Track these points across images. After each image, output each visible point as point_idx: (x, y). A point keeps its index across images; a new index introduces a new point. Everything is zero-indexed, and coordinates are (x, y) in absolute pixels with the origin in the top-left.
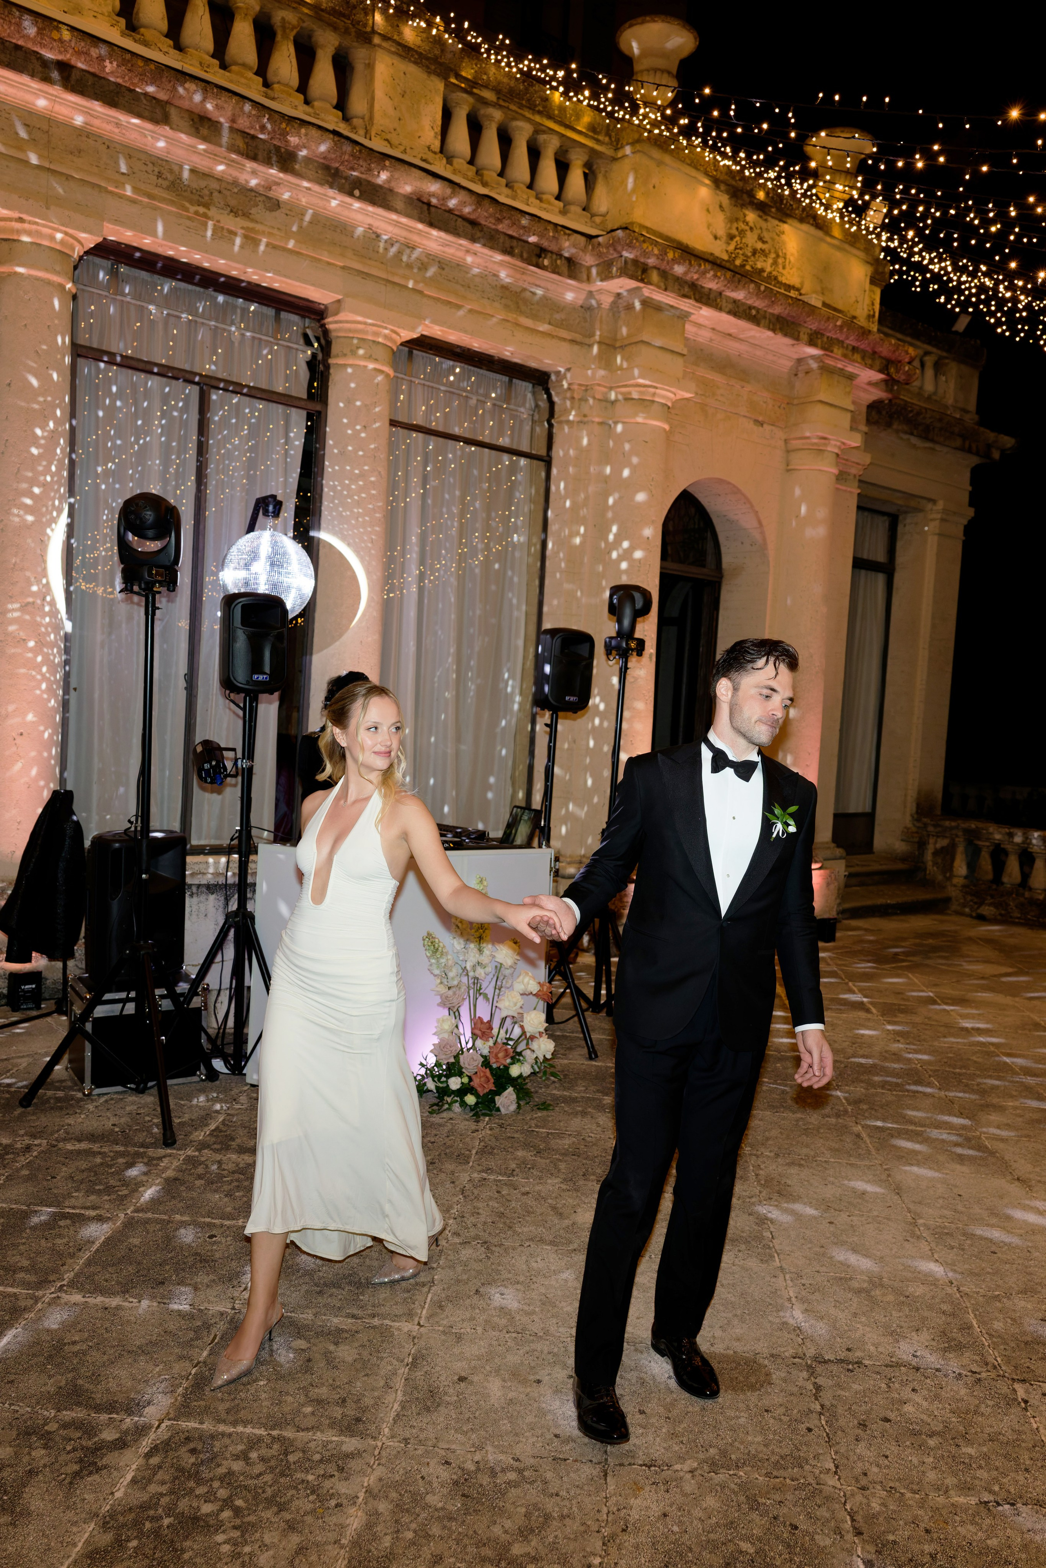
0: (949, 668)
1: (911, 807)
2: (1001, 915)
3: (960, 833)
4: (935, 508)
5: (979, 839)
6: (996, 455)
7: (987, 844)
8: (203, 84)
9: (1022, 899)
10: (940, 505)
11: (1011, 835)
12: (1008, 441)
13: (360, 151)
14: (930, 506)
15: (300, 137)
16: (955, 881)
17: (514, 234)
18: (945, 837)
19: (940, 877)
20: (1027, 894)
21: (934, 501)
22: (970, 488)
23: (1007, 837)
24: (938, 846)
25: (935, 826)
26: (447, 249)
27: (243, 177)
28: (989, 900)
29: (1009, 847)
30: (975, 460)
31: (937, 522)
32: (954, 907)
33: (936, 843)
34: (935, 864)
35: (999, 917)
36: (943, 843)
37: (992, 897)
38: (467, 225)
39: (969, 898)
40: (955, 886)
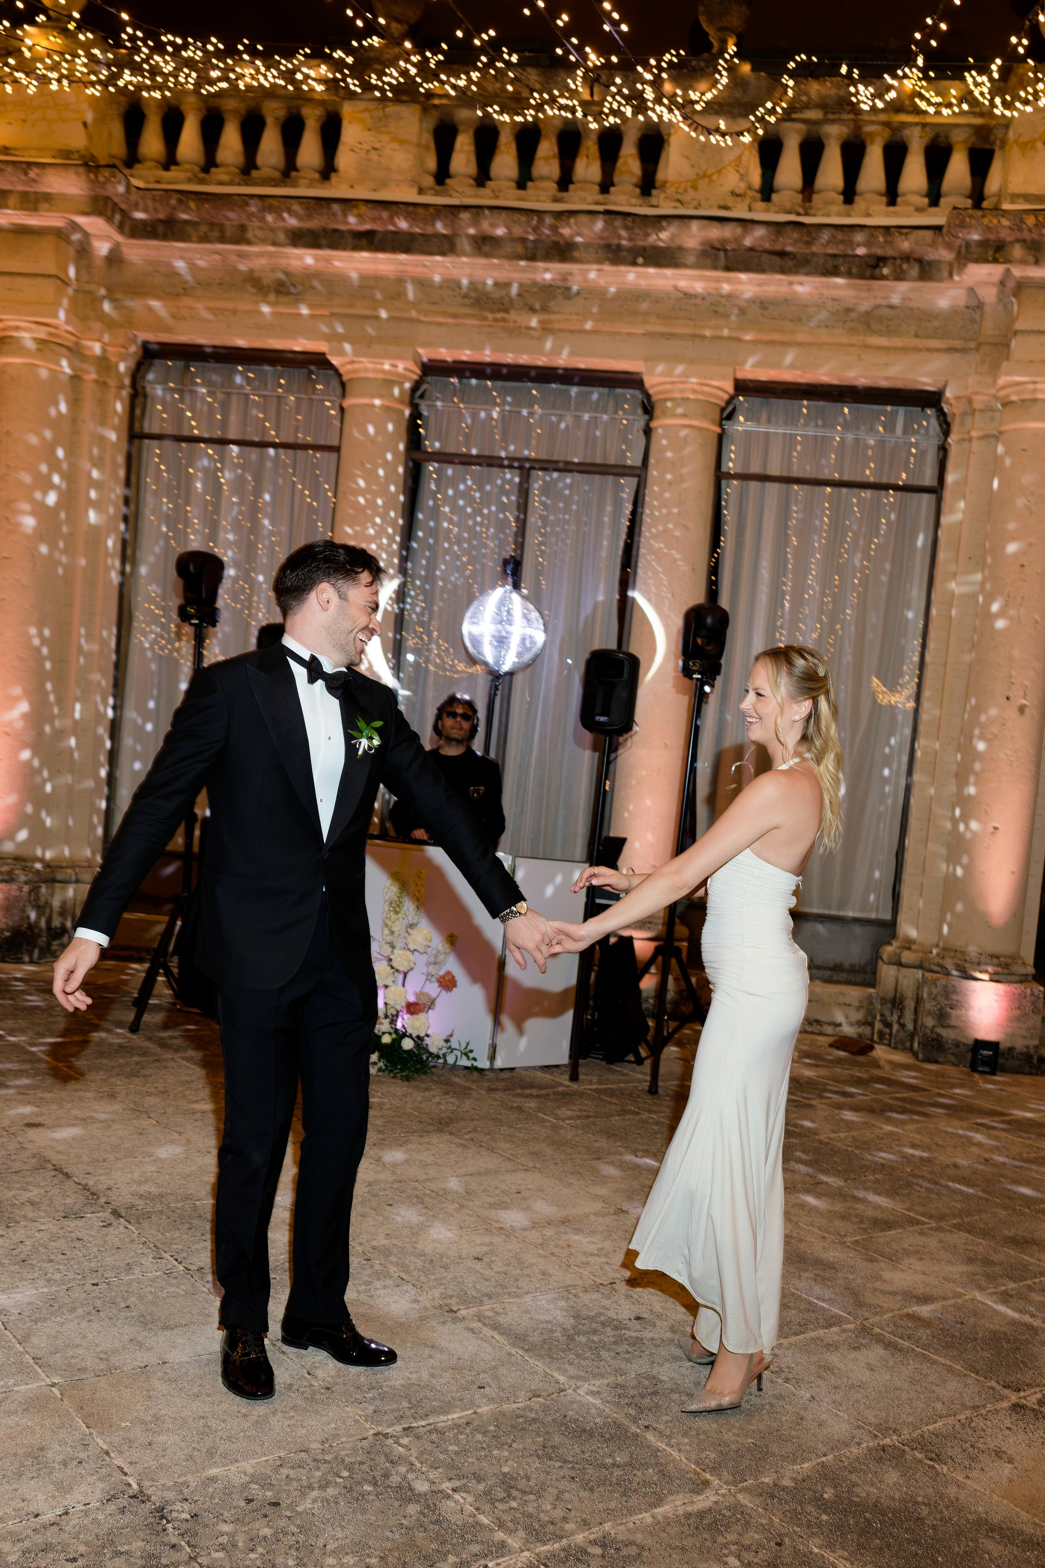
8: (474, 210)
13: (634, 222)
15: (570, 227)
17: (835, 252)
26: (766, 288)
27: (538, 277)
38: (775, 257)
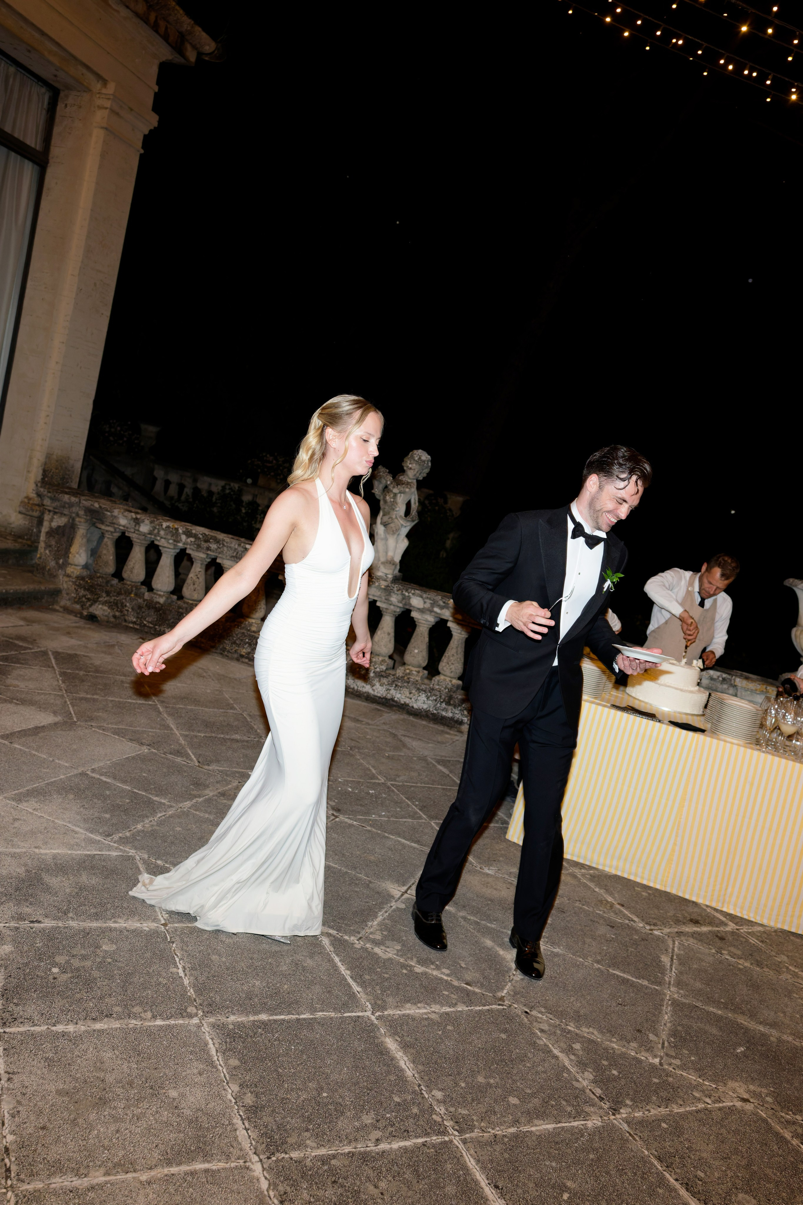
0: (107, 312)
1: (36, 473)
2: (115, 617)
3: (81, 513)
4: (104, 91)
5: (103, 523)
6: (192, 56)
7: (111, 529)
9: (140, 601)
10: (111, 88)
11: (137, 522)
12: (209, 46)
14: (97, 86)
16: (69, 570)
18: (62, 514)
19: (53, 564)
20: (147, 595)
21: (105, 82)
22: (156, 89)
23: (133, 524)
24: (54, 524)
25: (53, 499)
28: (104, 598)
29: (134, 536)
30: (166, 53)
31: (106, 113)
32: (64, 602)
33: (51, 520)
34: (48, 546)
35: (112, 620)
36: (59, 521)
37: (108, 594)
39: (82, 592)
40: (68, 576)
